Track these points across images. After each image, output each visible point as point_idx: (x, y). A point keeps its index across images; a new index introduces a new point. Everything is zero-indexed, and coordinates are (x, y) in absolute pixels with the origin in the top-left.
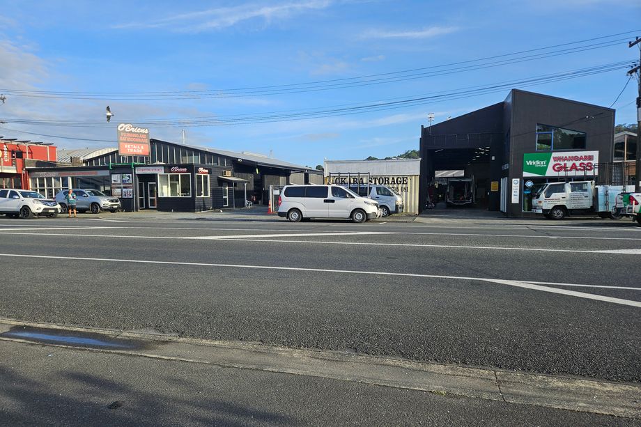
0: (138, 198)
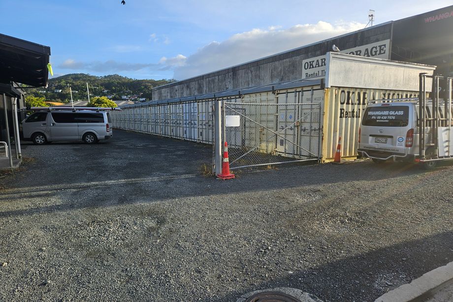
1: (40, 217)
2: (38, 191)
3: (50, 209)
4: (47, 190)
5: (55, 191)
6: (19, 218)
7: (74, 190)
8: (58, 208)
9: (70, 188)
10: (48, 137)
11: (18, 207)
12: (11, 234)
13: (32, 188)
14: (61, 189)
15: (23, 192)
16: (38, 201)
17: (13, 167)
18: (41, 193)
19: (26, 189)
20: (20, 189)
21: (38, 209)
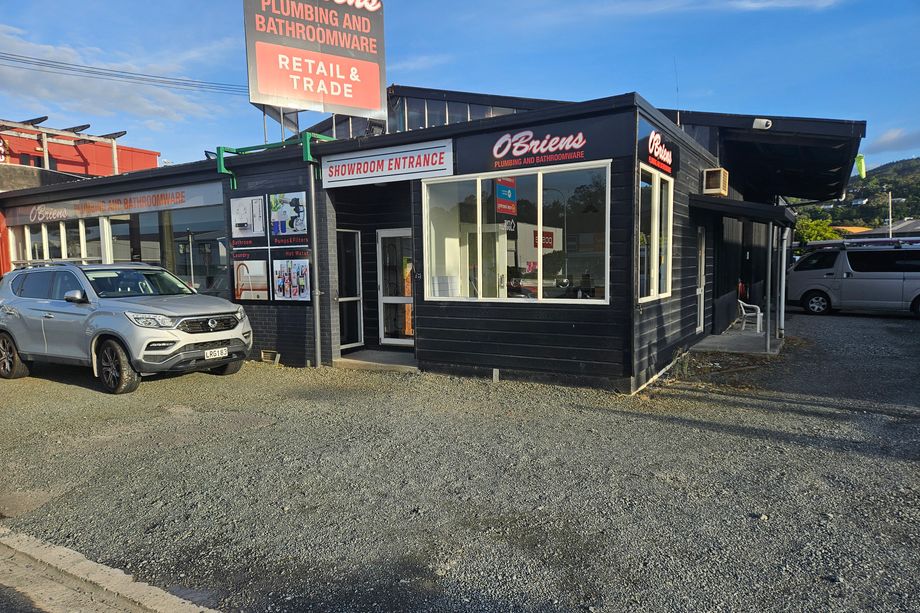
0: (337, 299)
1: (822, 456)
2: (815, 405)
3: (841, 445)
4: (833, 407)
5: (850, 413)
6: (782, 445)
7: (891, 419)
8: (856, 446)
9: (881, 412)
10: (834, 300)
11: (779, 427)
12: (770, 470)
13: (804, 396)
14: (860, 411)
15: (788, 402)
16: (815, 424)
17: (769, 352)
18: (822, 409)
19: (794, 396)
20: (783, 394)
21: (816, 440)
